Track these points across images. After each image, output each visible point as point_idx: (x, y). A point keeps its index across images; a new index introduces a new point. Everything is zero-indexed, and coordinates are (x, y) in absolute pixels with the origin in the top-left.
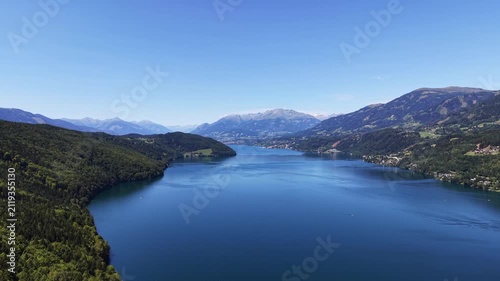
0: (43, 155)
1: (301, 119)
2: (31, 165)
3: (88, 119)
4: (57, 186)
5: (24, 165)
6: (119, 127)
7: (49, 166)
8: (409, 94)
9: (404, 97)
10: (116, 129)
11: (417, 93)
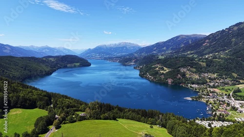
0: (9, 68)
1: (134, 47)
2: (5, 71)
3: (32, 46)
4: (13, 77)
5: (4, 71)
6: (47, 50)
7: (11, 71)
8: (174, 38)
9: (172, 39)
10: (46, 51)
11: (177, 37)
